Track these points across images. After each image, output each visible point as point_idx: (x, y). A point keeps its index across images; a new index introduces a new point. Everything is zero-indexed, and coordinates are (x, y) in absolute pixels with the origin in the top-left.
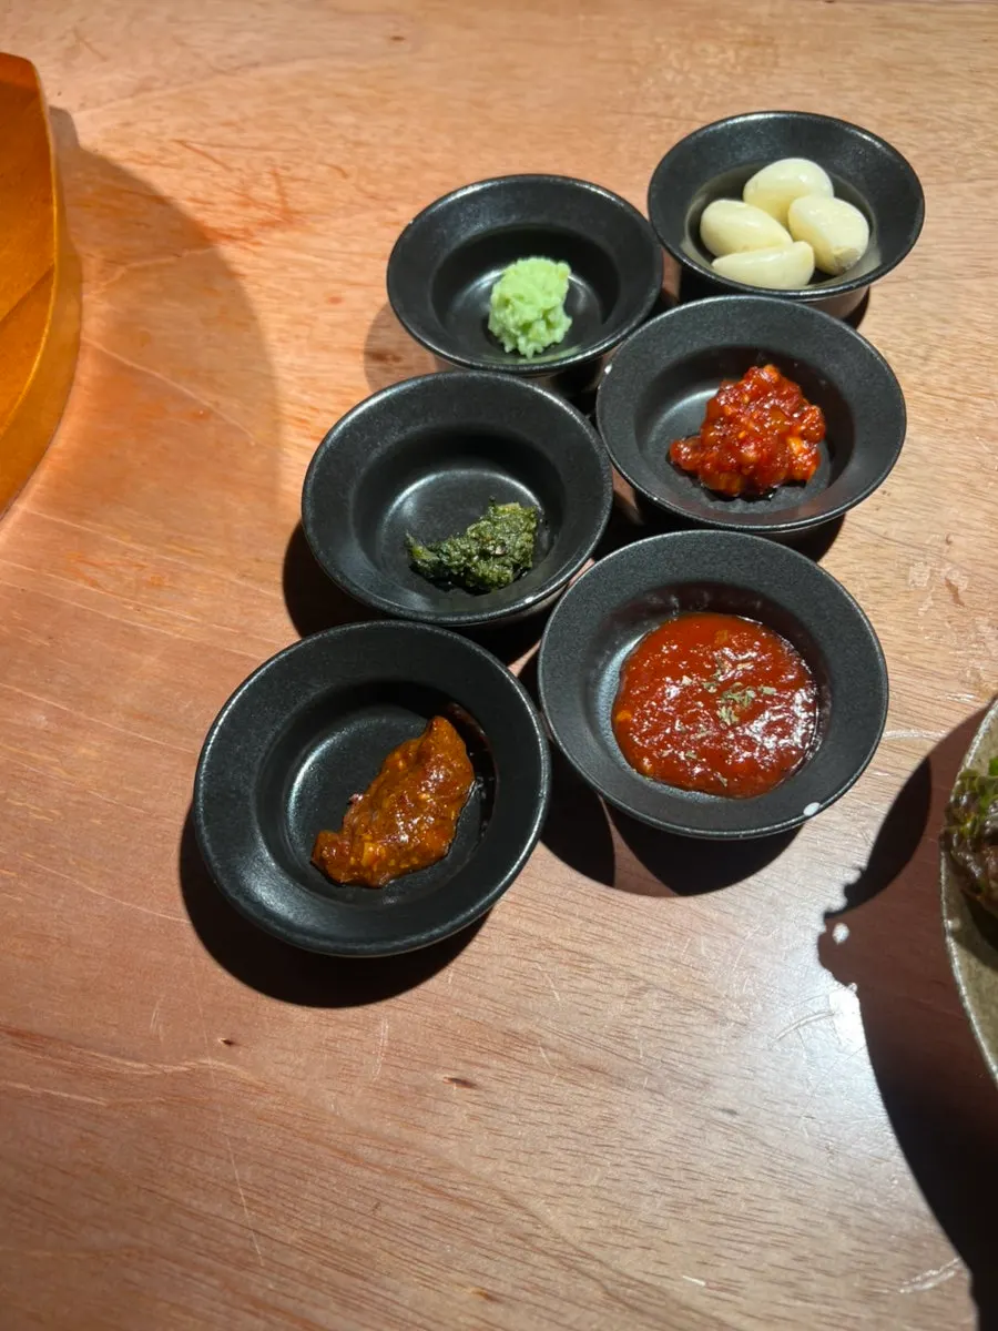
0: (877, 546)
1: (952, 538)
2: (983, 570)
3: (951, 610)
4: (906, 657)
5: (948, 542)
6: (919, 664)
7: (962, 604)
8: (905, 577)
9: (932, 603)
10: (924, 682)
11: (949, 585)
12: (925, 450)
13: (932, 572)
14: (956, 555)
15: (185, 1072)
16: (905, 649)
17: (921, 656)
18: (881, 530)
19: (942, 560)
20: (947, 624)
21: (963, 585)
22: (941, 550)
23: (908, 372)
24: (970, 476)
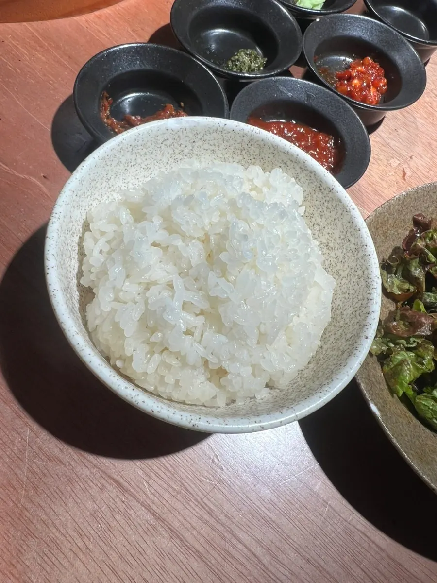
0: (383, 145)
1: (413, 157)
2: (419, 174)
3: (400, 180)
4: (374, 186)
5: (411, 158)
6: (377, 190)
7: (405, 180)
8: (388, 161)
9: (394, 174)
10: (376, 197)
11: (404, 171)
12: (419, 125)
13: (399, 164)
14: (412, 163)
15: (22, 178)
16: (375, 183)
17: (379, 188)
18: (388, 141)
19: (405, 162)
20: (395, 183)
21: (408, 173)
22: (407, 159)
23: (427, 97)
24: (432, 141)
